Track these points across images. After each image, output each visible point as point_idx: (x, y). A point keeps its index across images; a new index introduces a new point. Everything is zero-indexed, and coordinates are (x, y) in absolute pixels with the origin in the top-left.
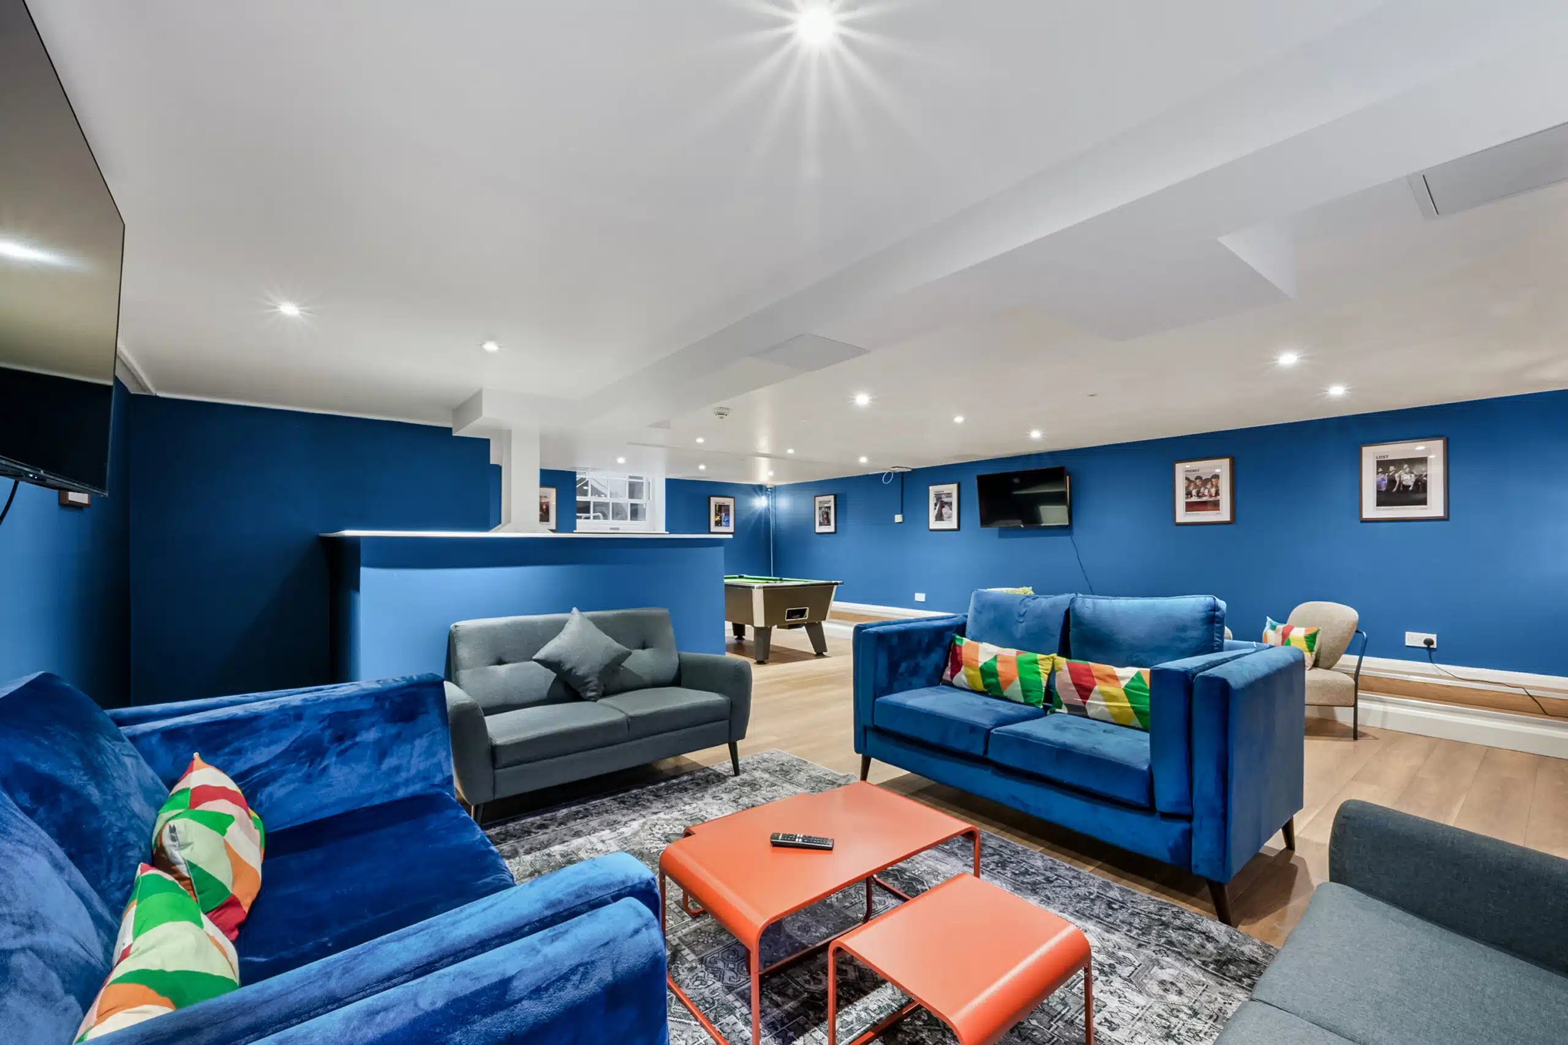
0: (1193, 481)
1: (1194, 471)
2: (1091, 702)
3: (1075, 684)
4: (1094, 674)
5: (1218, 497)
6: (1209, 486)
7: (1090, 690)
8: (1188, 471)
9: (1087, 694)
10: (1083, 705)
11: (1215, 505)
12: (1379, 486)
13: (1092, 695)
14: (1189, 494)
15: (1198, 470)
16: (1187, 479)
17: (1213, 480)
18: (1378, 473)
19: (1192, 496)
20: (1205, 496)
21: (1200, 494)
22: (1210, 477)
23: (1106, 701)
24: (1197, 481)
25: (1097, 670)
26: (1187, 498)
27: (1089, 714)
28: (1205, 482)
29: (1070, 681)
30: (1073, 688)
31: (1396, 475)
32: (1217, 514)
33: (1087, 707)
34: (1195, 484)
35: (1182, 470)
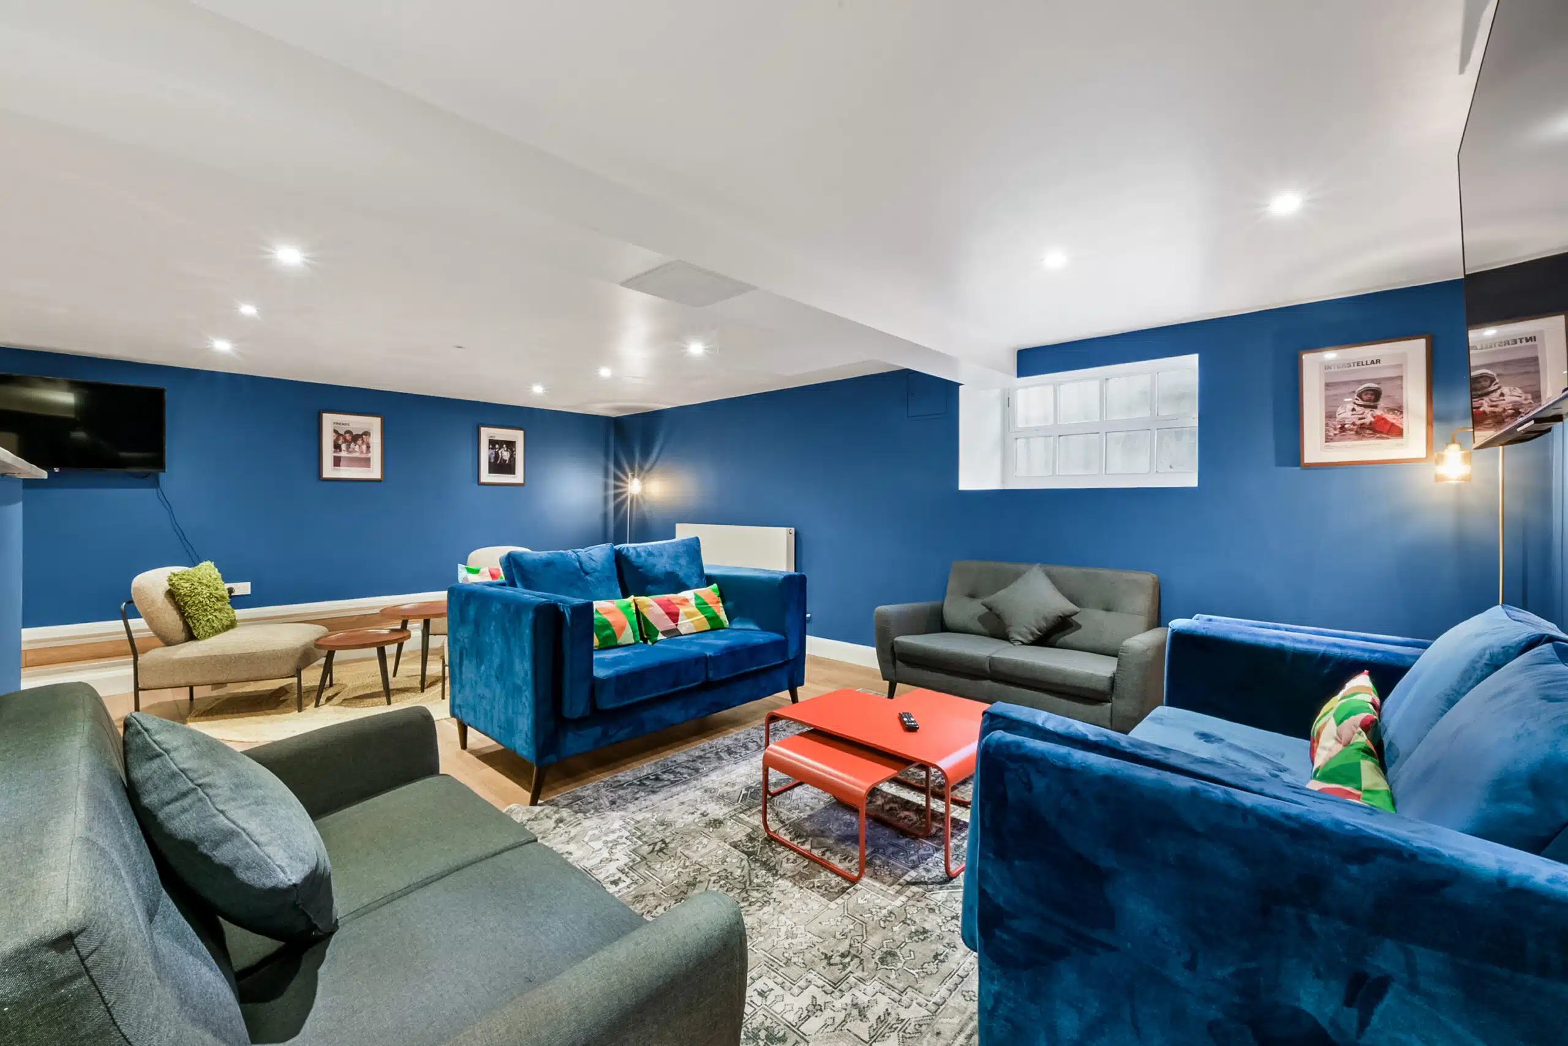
0: (342, 435)
1: (343, 424)
2: (682, 622)
3: (667, 614)
4: (674, 601)
5: (369, 455)
6: (360, 442)
7: (677, 614)
8: (337, 423)
9: (675, 617)
10: (675, 627)
11: (366, 462)
12: (490, 459)
13: (680, 617)
14: (337, 447)
15: (348, 425)
16: (336, 431)
17: (364, 436)
18: (489, 448)
19: (341, 451)
20: (356, 452)
21: (350, 450)
22: (361, 433)
23: (688, 618)
24: (347, 435)
25: (674, 599)
26: (335, 452)
27: (683, 633)
28: (355, 438)
29: (663, 612)
30: (667, 617)
31: (500, 452)
32: (369, 471)
33: (678, 628)
34: (345, 439)
35: (329, 420)
